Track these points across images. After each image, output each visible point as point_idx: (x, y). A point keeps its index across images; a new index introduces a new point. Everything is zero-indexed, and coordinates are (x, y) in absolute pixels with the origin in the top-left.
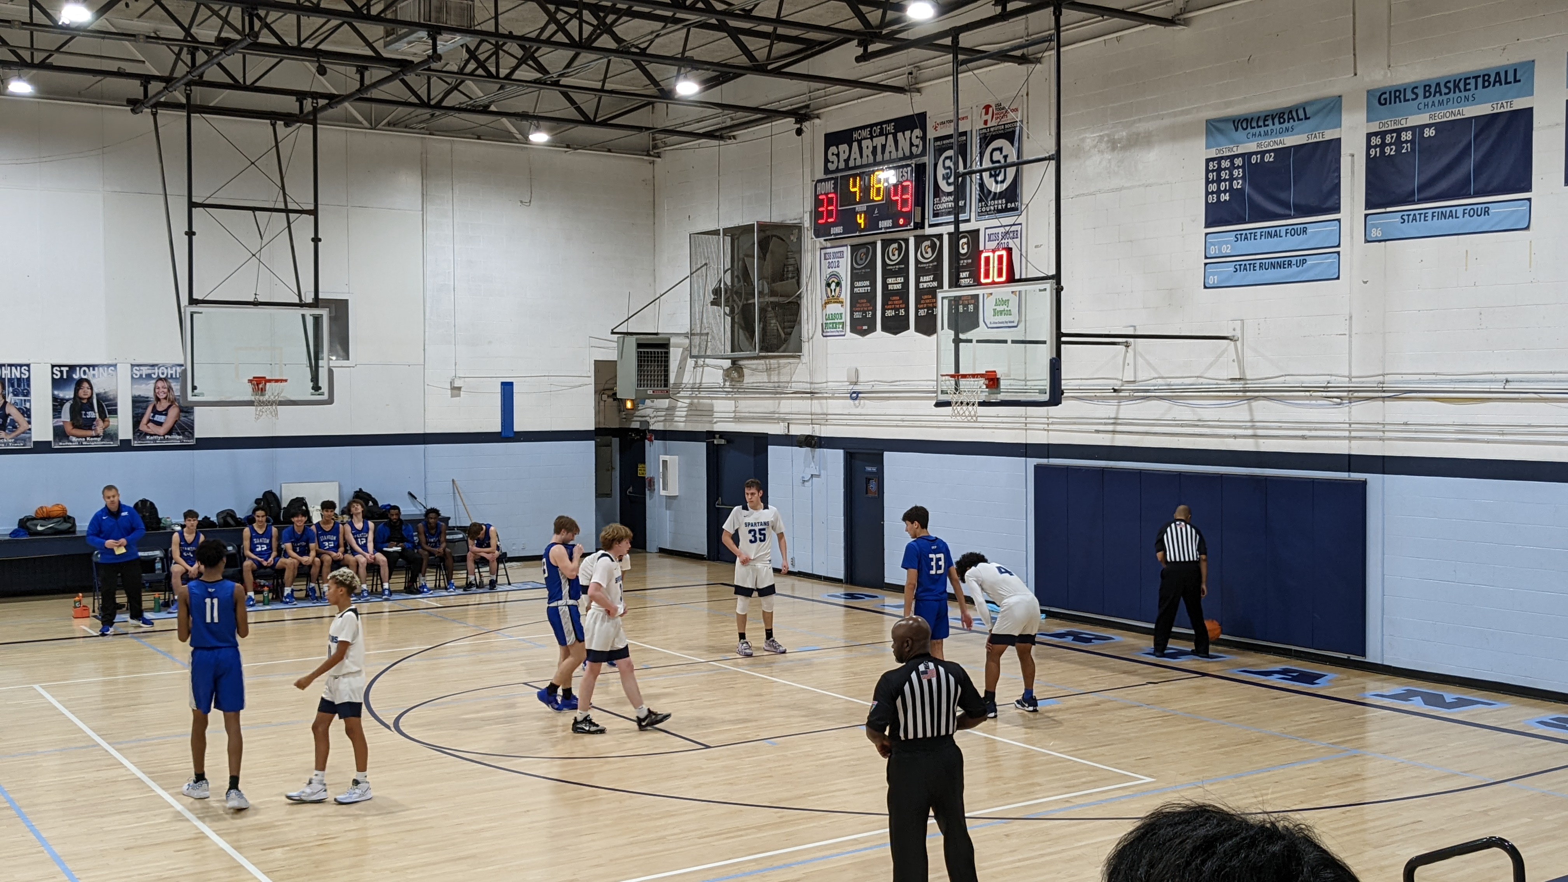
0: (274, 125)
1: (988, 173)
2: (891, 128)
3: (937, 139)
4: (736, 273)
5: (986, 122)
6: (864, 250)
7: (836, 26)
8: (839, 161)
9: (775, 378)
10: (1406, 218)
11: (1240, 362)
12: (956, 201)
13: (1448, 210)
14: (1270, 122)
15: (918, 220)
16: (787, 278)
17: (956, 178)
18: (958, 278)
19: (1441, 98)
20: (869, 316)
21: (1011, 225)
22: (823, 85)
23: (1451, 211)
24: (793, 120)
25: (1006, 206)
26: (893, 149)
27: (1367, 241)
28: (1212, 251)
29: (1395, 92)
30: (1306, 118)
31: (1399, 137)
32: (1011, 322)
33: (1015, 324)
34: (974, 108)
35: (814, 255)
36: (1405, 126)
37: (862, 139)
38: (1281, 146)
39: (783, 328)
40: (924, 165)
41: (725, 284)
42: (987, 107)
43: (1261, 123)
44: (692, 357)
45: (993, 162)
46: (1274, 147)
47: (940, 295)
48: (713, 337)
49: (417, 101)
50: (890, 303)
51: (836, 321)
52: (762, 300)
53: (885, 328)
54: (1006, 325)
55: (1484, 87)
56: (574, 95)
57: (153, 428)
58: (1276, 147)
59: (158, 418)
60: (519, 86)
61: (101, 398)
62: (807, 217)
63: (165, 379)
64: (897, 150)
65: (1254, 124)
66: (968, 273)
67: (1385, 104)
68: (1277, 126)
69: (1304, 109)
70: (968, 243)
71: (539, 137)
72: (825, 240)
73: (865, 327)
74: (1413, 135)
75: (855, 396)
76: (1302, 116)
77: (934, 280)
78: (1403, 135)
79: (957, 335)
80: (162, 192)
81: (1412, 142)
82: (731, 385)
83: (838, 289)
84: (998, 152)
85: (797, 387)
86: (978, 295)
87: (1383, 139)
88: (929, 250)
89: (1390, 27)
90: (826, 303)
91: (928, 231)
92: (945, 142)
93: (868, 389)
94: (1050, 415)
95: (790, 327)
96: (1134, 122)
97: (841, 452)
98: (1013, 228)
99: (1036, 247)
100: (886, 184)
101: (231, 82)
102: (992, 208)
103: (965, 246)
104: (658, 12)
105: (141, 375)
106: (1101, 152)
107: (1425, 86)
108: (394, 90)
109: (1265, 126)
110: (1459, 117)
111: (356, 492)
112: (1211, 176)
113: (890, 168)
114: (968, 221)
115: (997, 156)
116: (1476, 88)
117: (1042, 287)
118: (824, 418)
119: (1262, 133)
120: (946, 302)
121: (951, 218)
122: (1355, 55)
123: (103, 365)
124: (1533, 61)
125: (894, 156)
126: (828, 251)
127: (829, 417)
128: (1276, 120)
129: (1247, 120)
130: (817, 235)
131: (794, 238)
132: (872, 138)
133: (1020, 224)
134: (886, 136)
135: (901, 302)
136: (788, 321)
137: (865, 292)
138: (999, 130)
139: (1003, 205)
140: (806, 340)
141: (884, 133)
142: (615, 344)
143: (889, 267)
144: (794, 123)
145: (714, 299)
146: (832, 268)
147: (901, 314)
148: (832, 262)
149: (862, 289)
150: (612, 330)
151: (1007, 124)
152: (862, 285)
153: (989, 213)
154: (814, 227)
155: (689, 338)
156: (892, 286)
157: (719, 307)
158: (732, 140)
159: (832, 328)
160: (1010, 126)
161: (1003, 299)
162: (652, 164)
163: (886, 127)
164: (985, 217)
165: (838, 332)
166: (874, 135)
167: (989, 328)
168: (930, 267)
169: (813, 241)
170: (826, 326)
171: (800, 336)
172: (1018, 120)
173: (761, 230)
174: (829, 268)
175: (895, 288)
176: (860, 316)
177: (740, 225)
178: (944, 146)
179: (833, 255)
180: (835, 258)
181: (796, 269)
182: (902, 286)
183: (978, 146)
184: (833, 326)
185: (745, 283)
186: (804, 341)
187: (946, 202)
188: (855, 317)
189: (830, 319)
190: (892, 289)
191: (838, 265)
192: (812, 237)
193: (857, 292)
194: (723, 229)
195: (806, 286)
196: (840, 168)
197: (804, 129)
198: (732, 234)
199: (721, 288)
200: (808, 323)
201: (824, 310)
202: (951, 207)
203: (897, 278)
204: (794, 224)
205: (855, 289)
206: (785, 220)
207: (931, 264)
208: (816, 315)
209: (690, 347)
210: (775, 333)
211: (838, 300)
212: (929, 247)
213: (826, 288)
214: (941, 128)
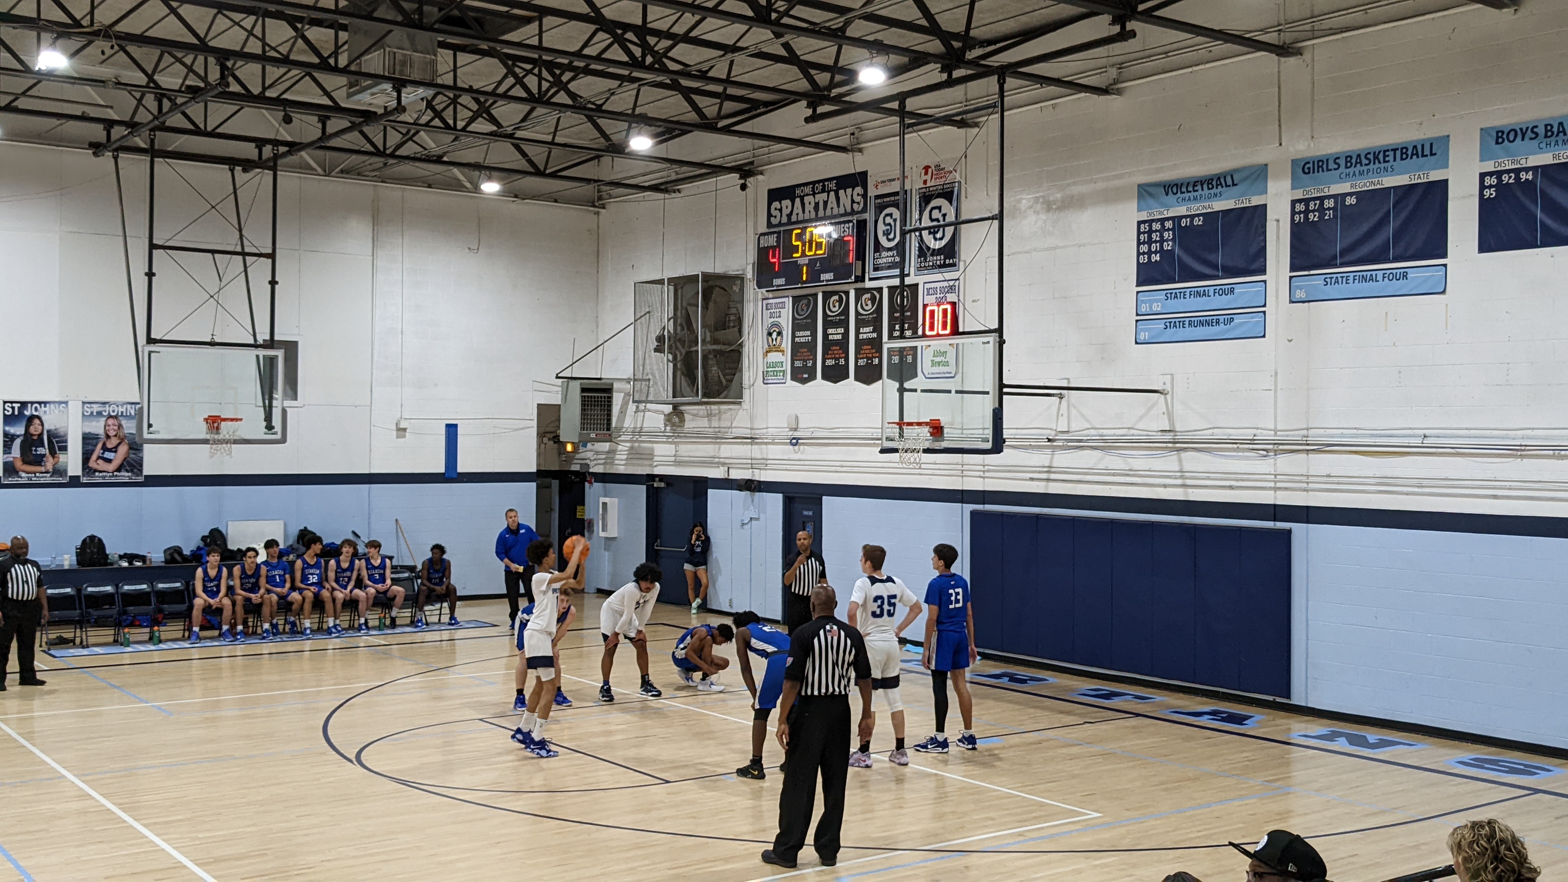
0: (232, 171)
1: (927, 232)
2: (832, 185)
3: (877, 197)
4: (679, 321)
5: (925, 182)
6: (805, 301)
7: (780, 87)
8: (781, 216)
9: (715, 424)
10: (1328, 280)
11: (1170, 415)
12: (898, 256)
13: (1369, 273)
14: (1199, 187)
15: (859, 273)
16: (729, 327)
19: (1362, 169)
20: (810, 364)
21: (949, 280)
22: (767, 143)
23: (1371, 275)
24: (738, 176)
25: (945, 262)
26: (835, 205)
27: (1291, 302)
28: (1143, 310)
29: (1318, 161)
30: (1234, 185)
31: (1322, 204)
32: (948, 373)
33: (952, 375)
34: (914, 169)
35: (756, 306)
36: (1327, 194)
37: (804, 196)
38: (1209, 210)
39: (724, 376)
40: (865, 221)
42: (927, 168)
43: (1190, 189)
44: (634, 402)
46: (1203, 211)
48: (655, 383)
49: (372, 150)
50: (830, 352)
51: (777, 369)
52: (705, 348)
53: (825, 377)
54: (943, 375)
55: (1402, 159)
56: (525, 147)
57: (102, 465)
58: (1205, 211)
59: (108, 455)
60: (475, 138)
61: (52, 435)
62: (750, 269)
63: (116, 417)
64: (838, 206)
65: (1184, 189)
67: (1309, 173)
68: (1206, 191)
69: (1232, 176)
71: (491, 187)
72: (767, 291)
73: (806, 376)
74: (1336, 203)
75: (795, 442)
76: (1229, 182)
77: (874, 331)
78: (1326, 202)
79: (901, 384)
80: (121, 233)
81: (1334, 209)
82: (674, 431)
83: (779, 338)
84: (937, 211)
85: (737, 432)
86: (916, 347)
87: (1307, 206)
88: (869, 303)
89: (1313, 101)
90: (767, 352)
91: (868, 284)
92: (885, 200)
93: (808, 435)
94: (986, 463)
95: (731, 374)
96: (1069, 185)
97: (780, 496)
98: (952, 283)
99: (974, 301)
100: (827, 239)
101: (192, 127)
102: (931, 264)
104: (611, 70)
105: (92, 413)
106: (1037, 213)
107: (1347, 157)
108: (353, 139)
109: (1194, 191)
110: (1378, 187)
111: (301, 530)
112: (1142, 237)
113: (831, 224)
114: (909, 275)
115: (936, 214)
116: (1395, 160)
117: (985, 340)
118: (764, 463)
119: (1192, 198)
121: (892, 272)
122: (1280, 126)
123: (54, 402)
124: (1448, 136)
125: (835, 212)
126: (770, 301)
127: (769, 462)
128: (1205, 186)
129: (1177, 185)
130: (760, 286)
131: (736, 289)
132: (814, 194)
133: (958, 280)
134: (828, 192)
135: (841, 351)
136: (729, 369)
137: (806, 341)
138: (938, 190)
139: (941, 261)
140: (747, 387)
141: (827, 190)
142: (559, 389)
143: (830, 318)
144: (738, 179)
145: (657, 346)
146: (774, 318)
147: (841, 363)
148: (774, 311)
149: (803, 339)
150: (557, 375)
151: (946, 184)
152: (803, 335)
153: (928, 268)
154: (757, 278)
155: (631, 383)
156: (833, 337)
157: (662, 354)
158: (677, 193)
159: (773, 376)
160: (948, 186)
161: (943, 350)
162: (596, 215)
163: (828, 185)
164: (924, 272)
165: (778, 379)
166: (817, 192)
167: (928, 378)
168: (870, 319)
169: (756, 291)
170: (767, 374)
171: (742, 383)
172: (956, 181)
173: (705, 280)
174: (770, 318)
175: (835, 339)
176: (801, 365)
177: (684, 275)
178: (885, 204)
179: (775, 306)
180: (777, 309)
181: (738, 319)
182: (842, 336)
183: (918, 205)
184: (774, 373)
185: (688, 331)
186: (745, 388)
187: (886, 257)
188: (795, 366)
189: (771, 368)
190: (832, 339)
191: (780, 316)
192: (755, 288)
193: (798, 341)
194: (667, 279)
195: (747, 335)
196: (782, 222)
197: (748, 184)
198: (676, 284)
199: (665, 335)
200: (749, 371)
201: (765, 359)
202: (890, 262)
203: (838, 329)
204: (737, 276)
205: (796, 338)
206: (728, 271)
207: (871, 316)
208: (757, 362)
209: (633, 392)
210: (717, 379)
211: (780, 349)
212: (869, 300)
213: (768, 337)
214: (882, 187)
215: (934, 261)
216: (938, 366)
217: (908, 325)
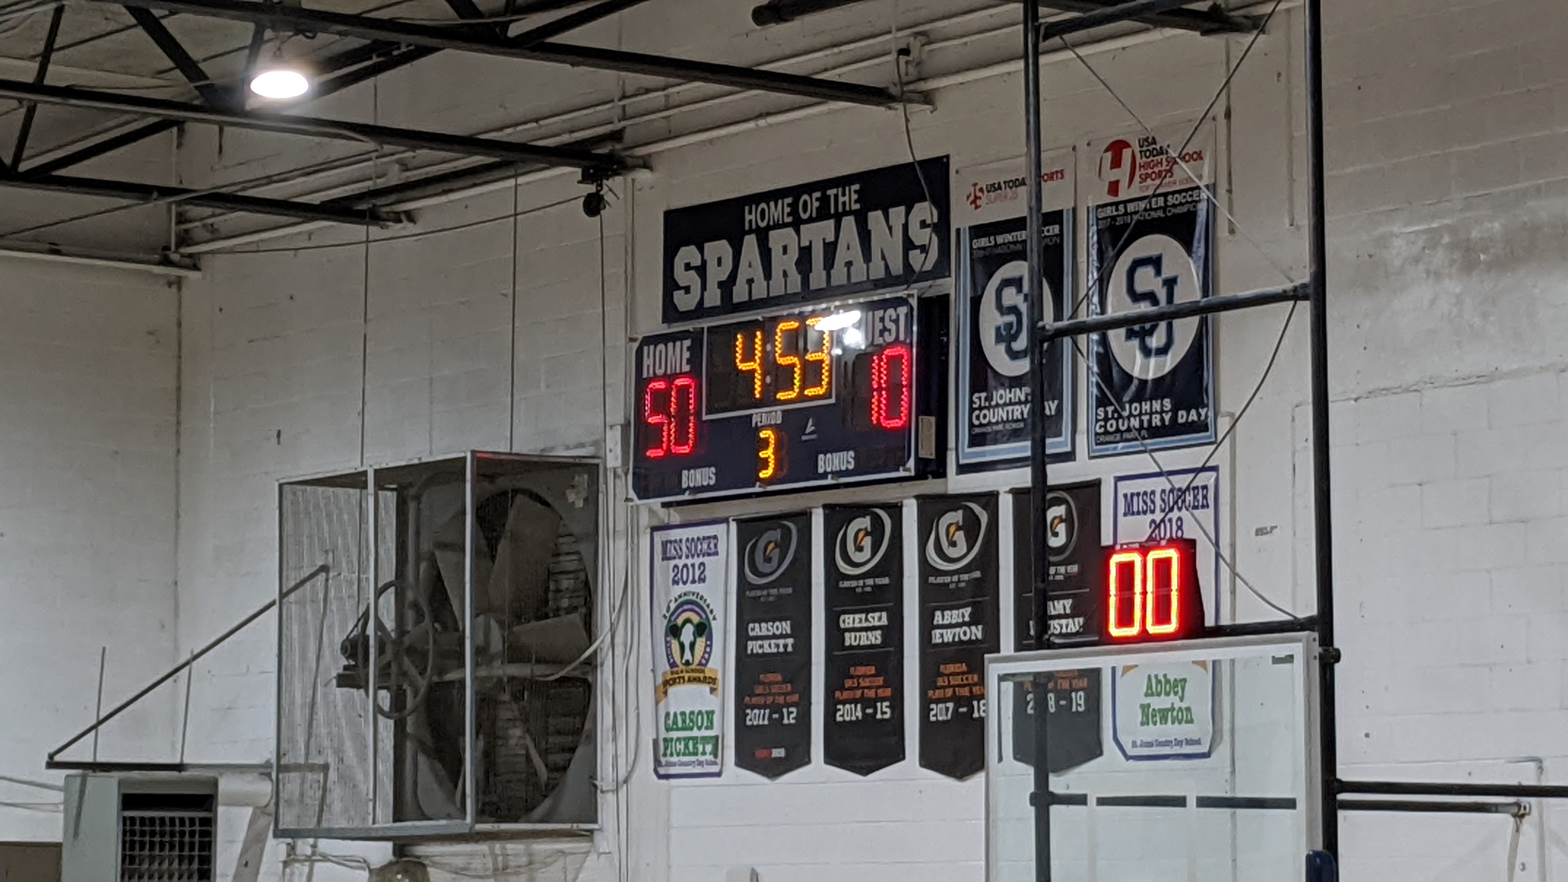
1: (1122, 329)
2: (850, 198)
3: (978, 231)
4: (410, 595)
5: (1114, 188)
6: (776, 535)
8: (704, 288)
12: (1037, 401)
15: (929, 452)
16: (557, 613)
17: (1034, 340)
18: (1041, 619)
20: (790, 720)
21: (1188, 472)
22: (659, 80)
24: (578, 171)
25: (1174, 418)
26: (857, 254)
32: (1191, 743)
33: (1204, 749)
34: (1083, 149)
35: (635, 549)
37: (769, 228)
39: (544, 753)
40: (943, 301)
41: (379, 626)
42: (1117, 148)
44: (279, 833)
45: (1136, 297)
47: (991, 667)
48: (342, 778)
50: (848, 683)
51: (695, 733)
52: (483, 672)
53: (834, 757)
54: (1177, 750)
62: (614, 439)
64: (867, 258)
66: (1068, 603)
70: (1068, 520)
72: (665, 505)
73: (778, 753)
77: (974, 621)
79: (1041, 781)
83: (701, 642)
84: (1150, 270)
86: (1098, 672)
88: (960, 537)
90: (667, 683)
91: (956, 483)
92: (1000, 239)
95: (562, 750)
96: (1525, 194)
98: (1196, 480)
99: (1260, 532)
100: (837, 351)
102: (1135, 423)
103: (1061, 528)
106: (1434, 274)
113: (847, 308)
114: (1069, 456)
115: (1146, 280)
117: (1280, 650)
120: (1009, 688)
121: (1023, 448)
125: (859, 273)
126: (675, 534)
130: (643, 492)
131: (576, 499)
133: (1215, 469)
134: (838, 218)
135: (880, 680)
136: (559, 733)
137: (778, 653)
138: (1151, 209)
139: (1164, 415)
140: (610, 788)
141: (832, 211)
142: (59, 797)
143: (846, 584)
144: (579, 182)
145: (346, 668)
146: (685, 583)
147: (879, 716)
148: (685, 566)
149: (770, 645)
150: (51, 756)
151: (1173, 193)
152: (771, 633)
153: (1127, 436)
154: (635, 468)
155: (271, 780)
156: (856, 637)
157: (362, 691)
158: (405, 223)
159: (684, 754)
160: (1179, 198)
161: (1169, 677)
162: (174, 288)
163: (836, 196)
164: (1115, 448)
165: (700, 763)
166: (805, 216)
167: (1131, 761)
168: (963, 585)
169: (632, 507)
170: (666, 749)
171: (593, 776)
172: (1202, 185)
173: (484, 476)
174: (675, 582)
175: (862, 643)
176: (764, 719)
177: (424, 460)
178: (998, 251)
179: (687, 548)
180: (693, 556)
181: (582, 585)
182: (882, 636)
183: (1094, 252)
184: (686, 746)
185: (436, 625)
186: (604, 789)
187: (1005, 404)
188: (749, 723)
189: (678, 729)
190: (855, 644)
191: (702, 576)
192: (629, 497)
193: (755, 652)
194: (376, 471)
195: (609, 634)
196: (707, 304)
197: (606, 198)
198: (400, 486)
199: (368, 636)
200: (615, 739)
201: (662, 705)
202: (1020, 417)
203: (870, 615)
204: (577, 461)
205: (749, 643)
206: (552, 449)
207: (965, 577)
208: (638, 714)
209: (277, 805)
210: (522, 766)
211: (701, 675)
212: (959, 528)
213: (668, 639)
214: (990, 202)
215: (1146, 414)
216: (1161, 723)
217: (1070, 601)
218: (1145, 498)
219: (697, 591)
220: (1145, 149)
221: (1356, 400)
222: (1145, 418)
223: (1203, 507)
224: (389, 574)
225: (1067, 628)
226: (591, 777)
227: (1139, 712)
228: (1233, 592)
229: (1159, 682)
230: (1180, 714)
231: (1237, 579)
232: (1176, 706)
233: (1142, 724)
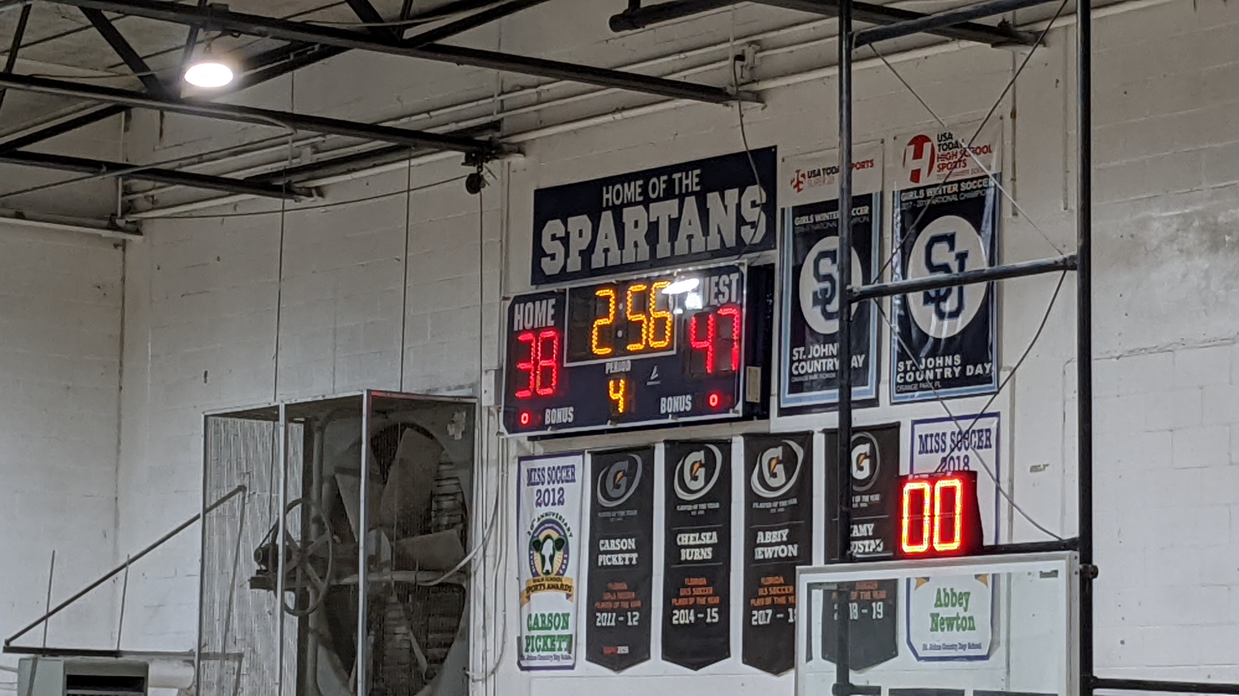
1: (920, 294)
2: (692, 181)
3: (799, 211)
4: (314, 512)
5: (916, 175)
6: (624, 465)
8: (567, 255)
12: (845, 356)
15: (754, 396)
16: (438, 527)
17: (846, 302)
18: (847, 540)
20: (633, 622)
21: (976, 417)
22: (531, 78)
24: (463, 154)
25: (963, 371)
26: (696, 228)
32: (972, 646)
33: (985, 653)
34: (889, 142)
35: (503, 475)
37: (623, 205)
39: (424, 647)
40: (769, 269)
41: (287, 536)
42: (919, 141)
45: (932, 268)
47: (804, 579)
48: (255, 665)
50: (683, 592)
51: (553, 632)
52: (374, 577)
53: (670, 654)
54: (961, 653)
62: (488, 384)
64: (706, 232)
66: (871, 526)
70: (872, 456)
72: (530, 439)
73: (623, 650)
77: (790, 541)
79: (843, 675)
83: (559, 555)
84: (945, 246)
86: (894, 582)
88: (780, 469)
90: (529, 589)
91: (778, 424)
92: (818, 218)
95: (439, 645)
98: (982, 424)
99: (1034, 469)
100: (678, 311)
102: (930, 375)
103: (866, 463)
106: (1186, 252)
113: (688, 274)
114: (873, 403)
115: (942, 254)
117: (1048, 566)
120: (818, 595)
121: (833, 395)
125: (698, 245)
126: (538, 464)
130: (513, 426)
131: (455, 432)
132: (646, 202)
133: (996, 415)
134: (682, 198)
135: (710, 590)
136: (437, 631)
137: (624, 565)
138: (947, 194)
139: (954, 368)
140: (481, 678)
141: (677, 192)
142: (13, 677)
143: (683, 508)
144: (463, 164)
145: (258, 572)
146: (546, 505)
147: (709, 620)
148: (547, 490)
149: (617, 559)
150: (8, 642)
151: (966, 181)
152: (618, 549)
153: (923, 385)
154: (505, 406)
155: (194, 665)
156: (690, 553)
157: (272, 592)
158: (316, 197)
159: (543, 650)
160: (972, 185)
161: (954, 591)
162: (120, 248)
163: (680, 179)
164: (913, 396)
165: (557, 658)
166: (653, 196)
167: (923, 663)
168: (782, 510)
169: (503, 439)
170: (528, 645)
171: (466, 668)
172: (990, 173)
173: (378, 412)
174: (538, 504)
175: (695, 558)
176: (611, 621)
177: (327, 397)
178: (817, 227)
179: (549, 475)
180: (554, 483)
181: (460, 506)
182: (713, 552)
183: (898, 230)
184: (545, 643)
185: (336, 537)
186: (475, 678)
187: (820, 358)
188: (598, 624)
189: (538, 629)
190: (689, 558)
191: (561, 499)
192: (501, 431)
193: (605, 564)
194: (286, 406)
195: (482, 547)
196: (569, 269)
197: (485, 177)
198: (306, 419)
199: (277, 546)
200: (485, 636)
201: (525, 607)
202: (832, 369)
203: (703, 534)
204: (457, 400)
205: (600, 556)
206: (436, 390)
207: (784, 503)
208: (505, 615)
209: (198, 687)
210: (405, 658)
211: (559, 583)
212: (779, 462)
213: (531, 552)
214: (811, 185)
215: (939, 367)
216: (948, 630)
217: (872, 525)
218: (937, 438)
219: (555, 511)
220: (942, 142)
221: (1118, 358)
222: (939, 371)
223: (986, 447)
224: (295, 493)
225: (869, 548)
226: (464, 669)
227: (930, 619)
228: (1011, 519)
229: (946, 594)
230: (964, 622)
231: (1015, 510)
232: (961, 616)
233: (932, 630)
